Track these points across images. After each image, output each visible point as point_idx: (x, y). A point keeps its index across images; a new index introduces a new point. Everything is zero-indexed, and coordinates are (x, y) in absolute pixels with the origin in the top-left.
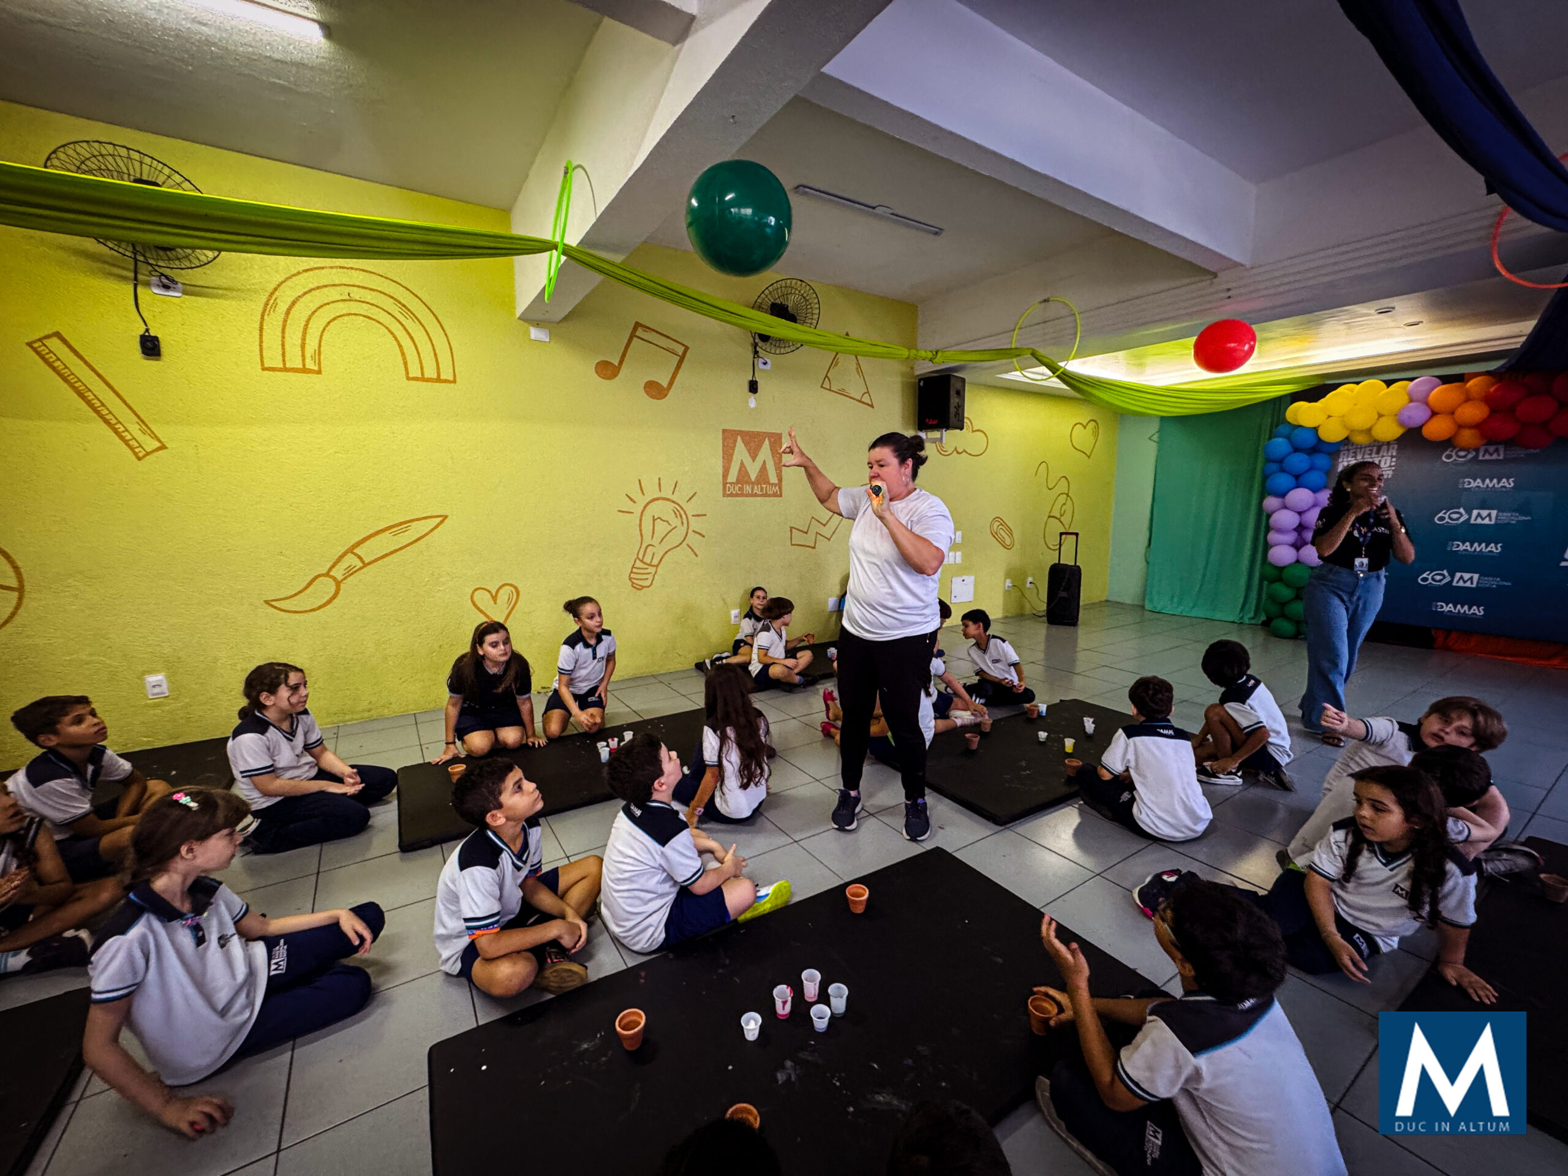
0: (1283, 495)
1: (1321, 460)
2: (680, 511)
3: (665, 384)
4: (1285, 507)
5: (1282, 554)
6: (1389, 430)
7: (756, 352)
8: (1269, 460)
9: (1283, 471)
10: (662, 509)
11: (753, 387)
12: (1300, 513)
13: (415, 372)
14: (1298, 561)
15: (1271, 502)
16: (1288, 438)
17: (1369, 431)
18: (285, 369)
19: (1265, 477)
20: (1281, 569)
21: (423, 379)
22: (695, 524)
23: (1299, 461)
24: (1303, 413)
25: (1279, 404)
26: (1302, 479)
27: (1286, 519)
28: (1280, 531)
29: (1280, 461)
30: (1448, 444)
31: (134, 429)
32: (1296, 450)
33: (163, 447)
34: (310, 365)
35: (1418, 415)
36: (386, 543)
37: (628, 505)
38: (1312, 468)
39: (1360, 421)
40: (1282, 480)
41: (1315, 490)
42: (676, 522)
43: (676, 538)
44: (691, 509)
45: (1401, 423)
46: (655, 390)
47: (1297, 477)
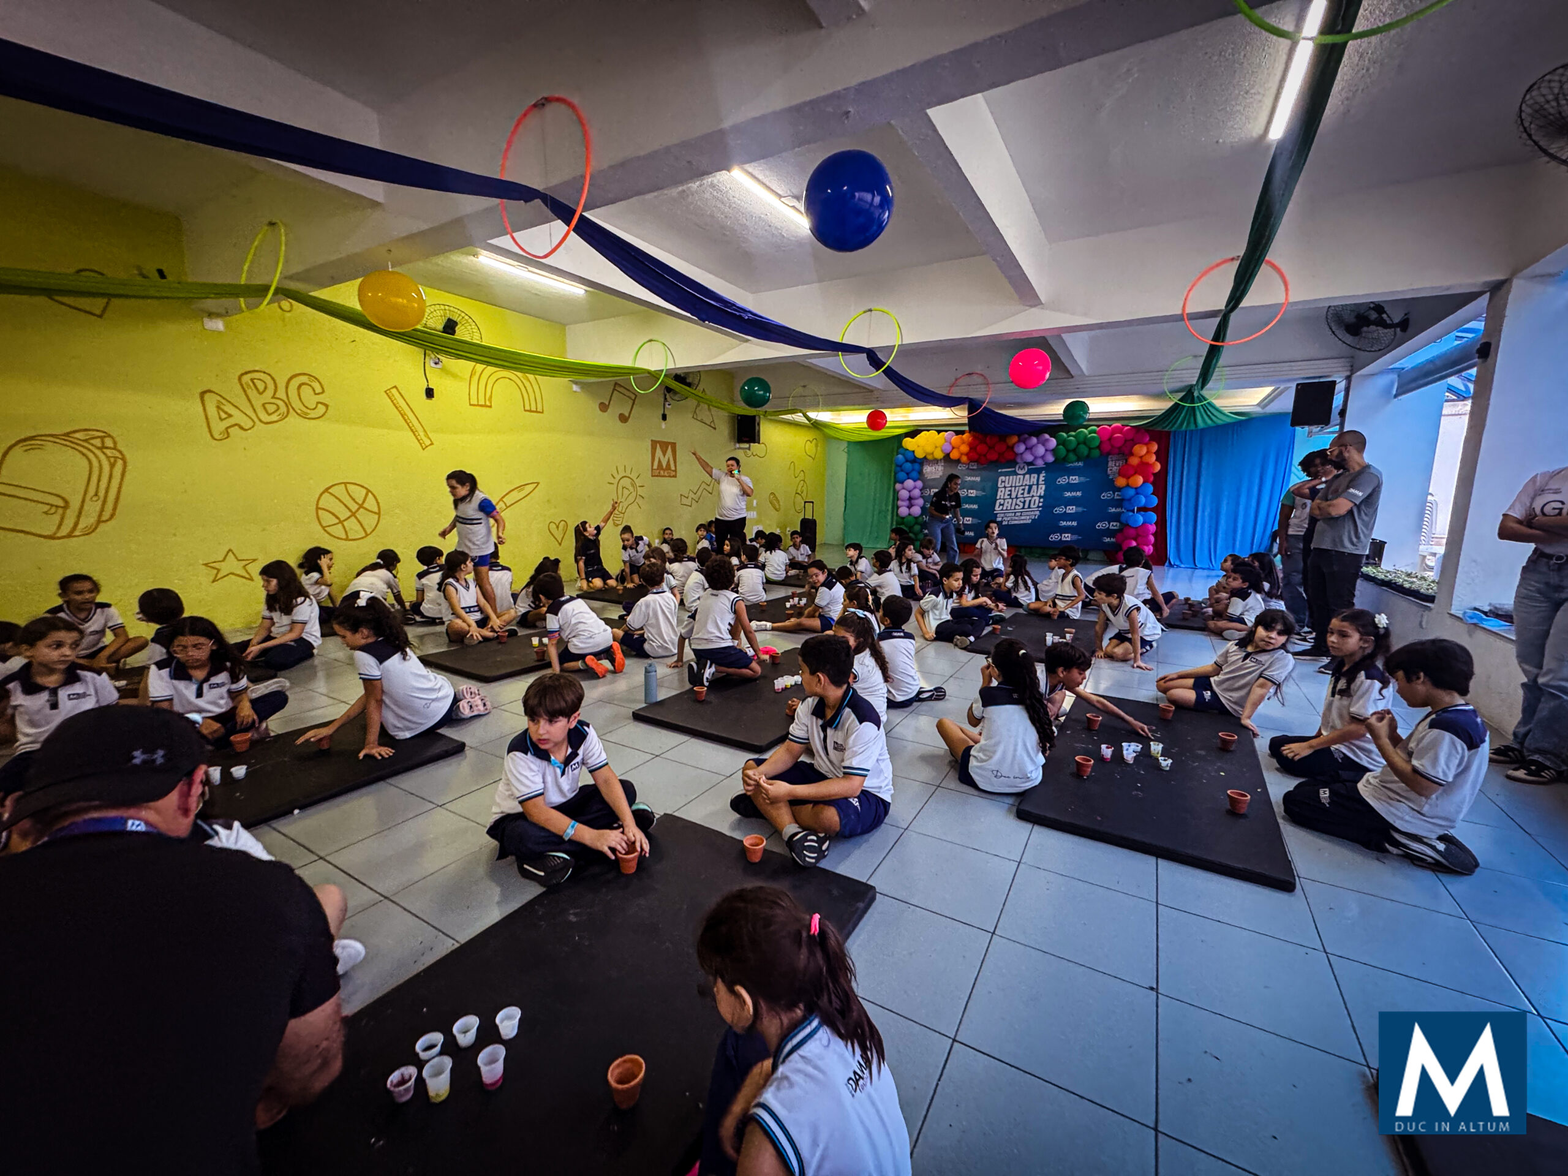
0: (902, 482)
1: (917, 466)
2: (633, 484)
3: (627, 415)
4: (904, 488)
5: (903, 511)
6: (939, 455)
7: (665, 399)
8: (897, 466)
9: (902, 471)
10: (626, 482)
11: (664, 417)
12: (910, 491)
13: (527, 408)
14: (910, 514)
15: (898, 486)
16: (903, 455)
17: (932, 454)
18: (478, 405)
19: (896, 474)
20: (903, 518)
21: (530, 411)
22: (640, 491)
23: (908, 466)
24: (908, 443)
25: (899, 438)
26: (910, 475)
27: (904, 494)
28: (903, 500)
29: (901, 466)
30: (958, 461)
31: (422, 434)
32: (907, 461)
33: (432, 444)
34: (488, 403)
35: (949, 448)
36: (516, 495)
37: (612, 480)
38: (913, 470)
39: (929, 449)
40: (902, 475)
41: (915, 481)
42: (631, 489)
43: (631, 499)
44: (638, 482)
45: (942, 451)
46: (623, 419)
47: (908, 474)
